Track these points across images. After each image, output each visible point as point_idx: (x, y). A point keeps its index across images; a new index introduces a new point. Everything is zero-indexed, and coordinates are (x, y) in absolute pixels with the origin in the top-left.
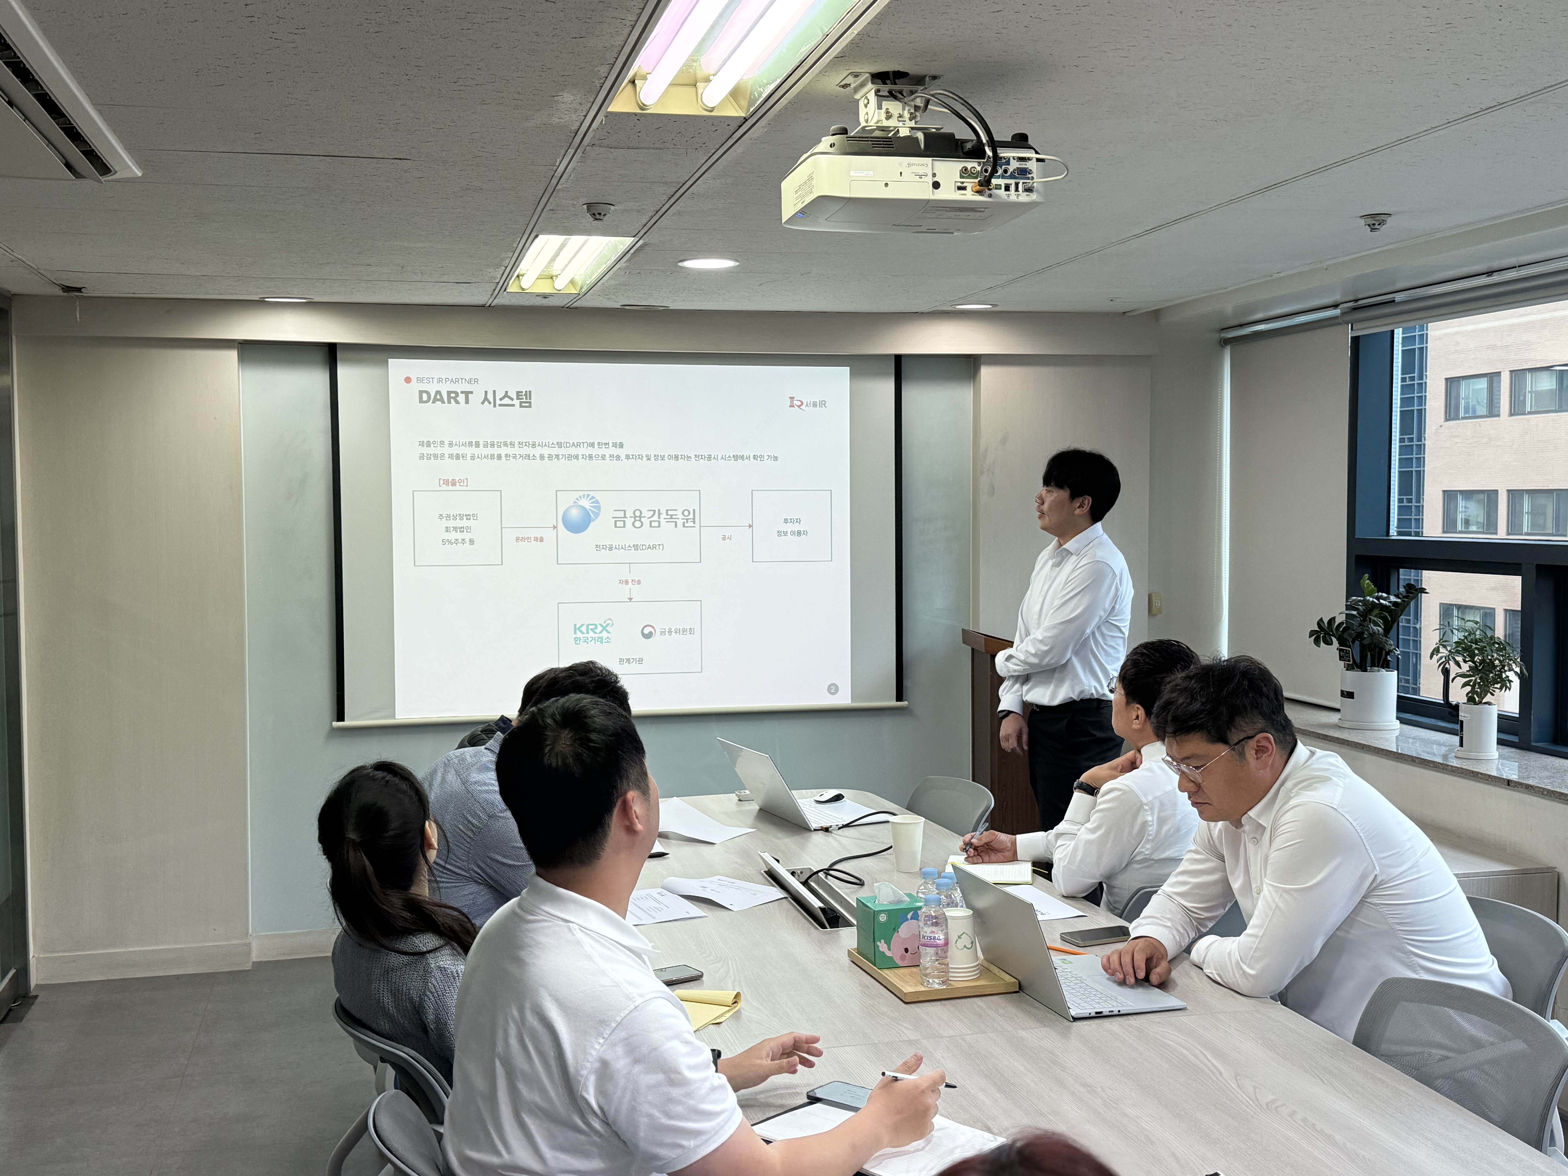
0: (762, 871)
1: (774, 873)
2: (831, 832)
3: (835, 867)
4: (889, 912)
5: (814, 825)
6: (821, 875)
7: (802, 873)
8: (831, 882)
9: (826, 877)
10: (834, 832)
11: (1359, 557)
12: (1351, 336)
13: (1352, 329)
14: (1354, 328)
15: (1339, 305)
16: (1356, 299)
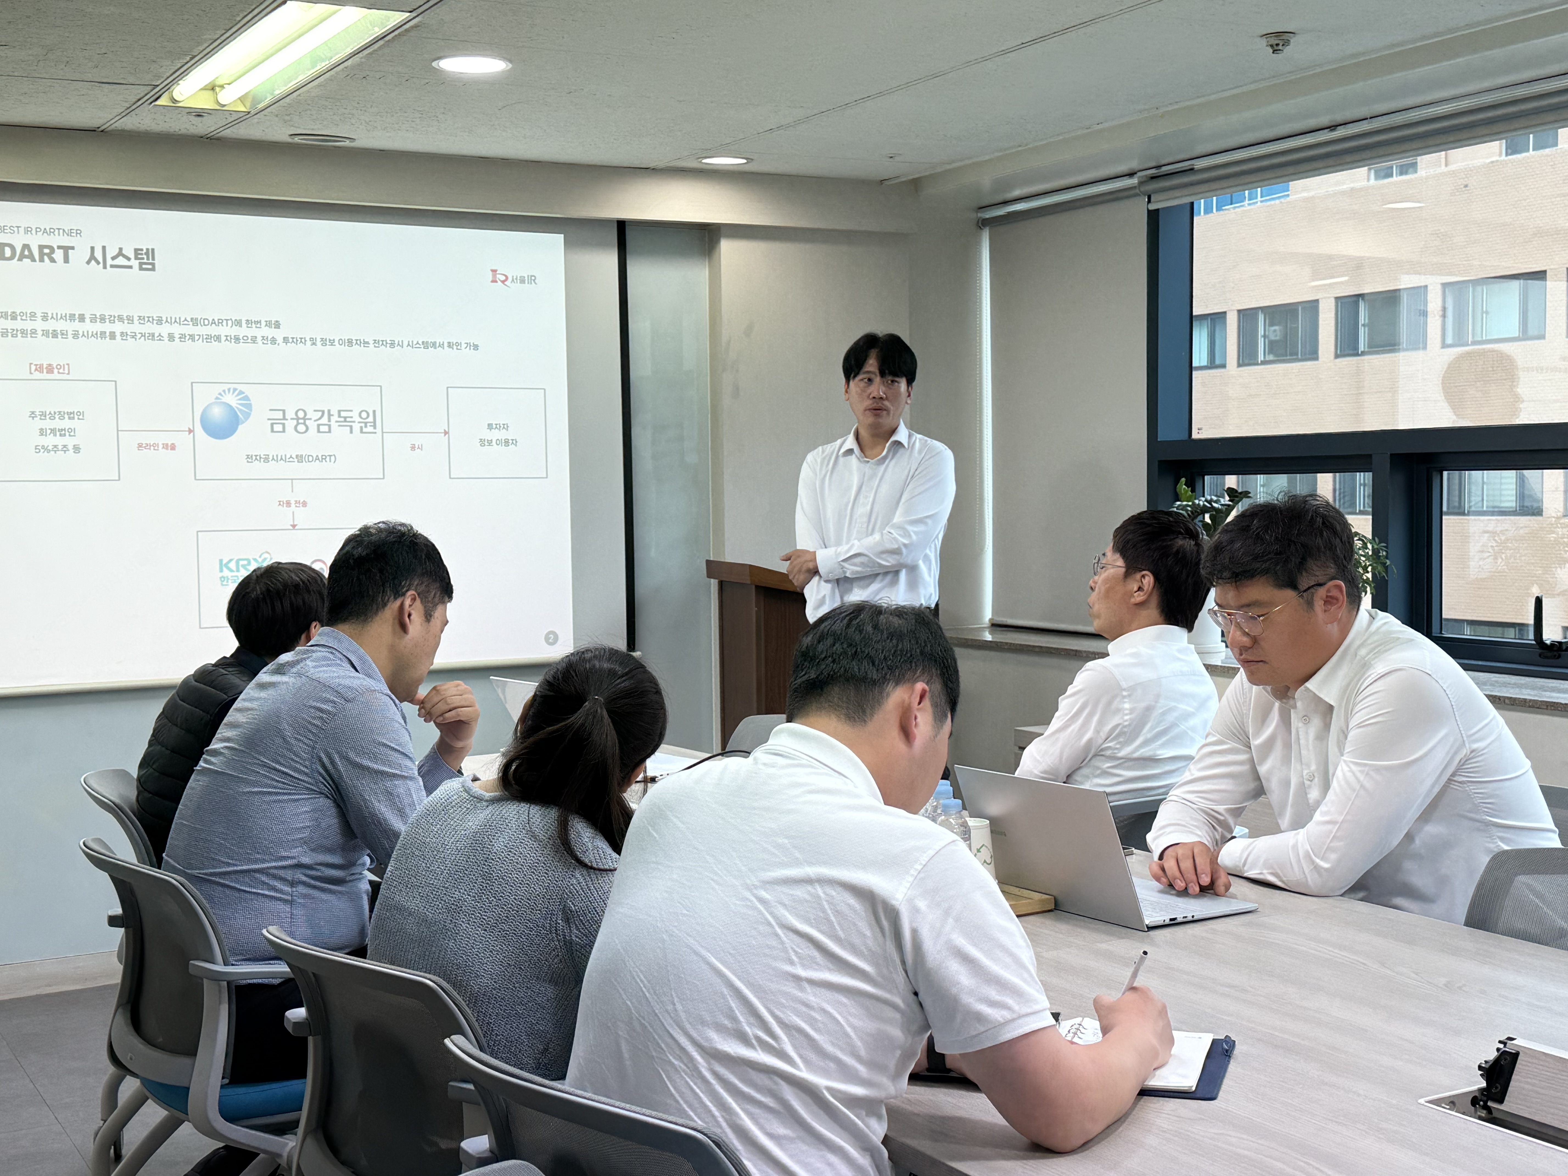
11: (1162, 463)
12: (1148, 210)
13: (1149, 201)
14: (1152, 199)
15: (1136, 173)
16: (1159, 165)
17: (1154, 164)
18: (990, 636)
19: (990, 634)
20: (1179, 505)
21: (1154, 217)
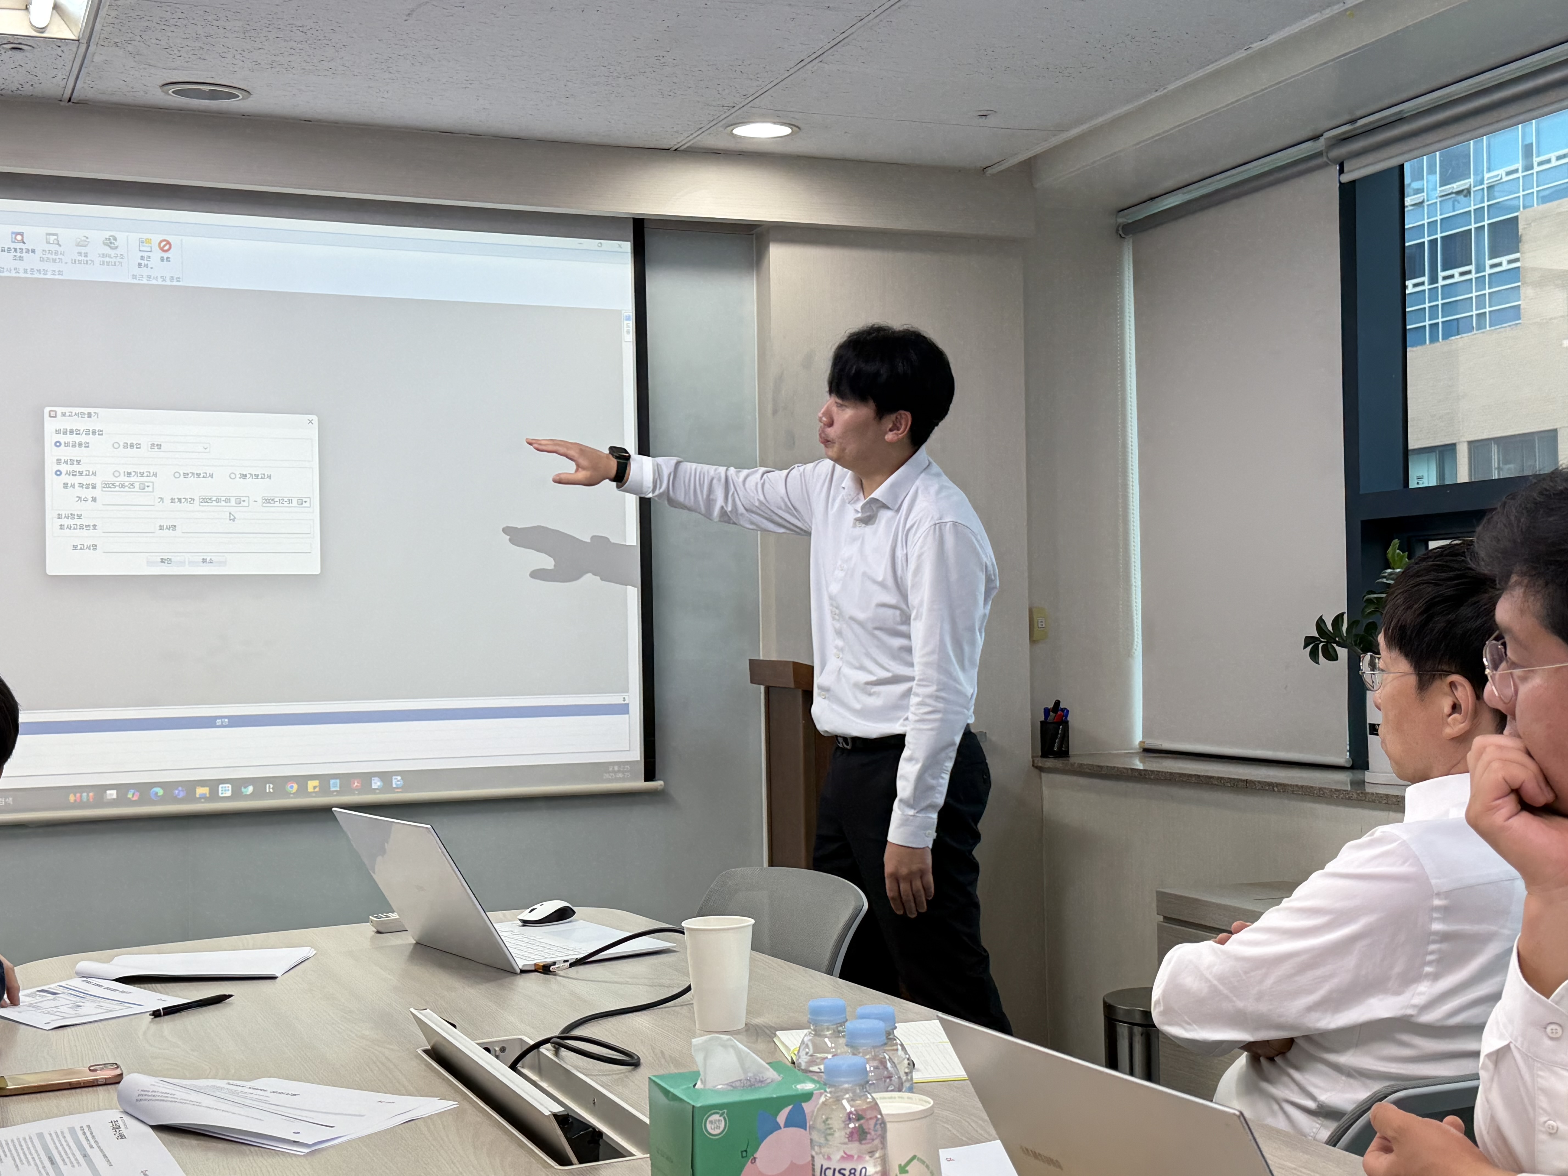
0: (420, 1052)
1: (447, 1051)
2: (554, 973)
3: (577, 1032)
4: (731, 1110)
5: (521, 963)
6: (547, 1051)
7: (503, 1050)
8: (569, 1060)
9: (557, 1053)
10: (561, 973)
11: (1365, 524)
12: (1340, 182)
13: (1341, 171)
14: (1346, 169)
15: (1322, 135)
16: (1353, 117)
17: (1347, 117)
18: (1141, 765)
19: (1141, 762)
20: (1391, 574)
21: (1348, 192)
